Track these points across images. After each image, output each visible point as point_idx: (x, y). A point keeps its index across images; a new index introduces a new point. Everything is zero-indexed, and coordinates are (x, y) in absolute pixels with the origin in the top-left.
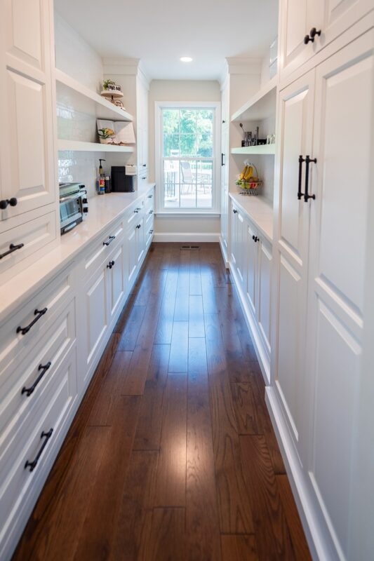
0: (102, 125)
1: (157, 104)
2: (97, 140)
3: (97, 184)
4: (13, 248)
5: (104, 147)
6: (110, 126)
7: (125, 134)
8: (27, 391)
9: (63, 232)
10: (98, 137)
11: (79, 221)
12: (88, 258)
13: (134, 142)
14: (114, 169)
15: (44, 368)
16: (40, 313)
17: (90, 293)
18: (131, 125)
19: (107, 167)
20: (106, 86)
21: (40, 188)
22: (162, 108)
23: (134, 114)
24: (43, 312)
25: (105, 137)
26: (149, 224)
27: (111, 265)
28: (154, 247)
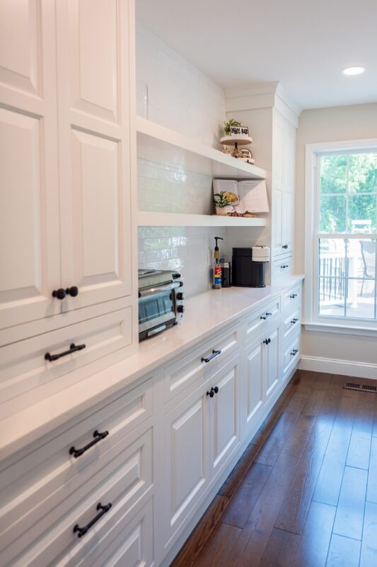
0: (220, 187)
1: (310, 149)
2: (213, 211)
3: (211, 273)
4: (74, 348)
5: (221, 221)
6: (231, 188)
7: (254, 198)
8: (80, 531)
9: (144, 337)
10: (215, 205)
11: (172, 323)
12: (175, 376)
13: (267, 210)
14: (237, 252)
15: (103, 509)
16: (99, 436)
17: (177, 426)
18: (262, 185)
19: (227, 250)
20: (228, 130)
21: (110, 276)
22: (318, 154)
23: (269, 168)
24: (103, 436)
25: (223, 205)
26: (291, 339)
27: (213, 392)
28: (300, 378)
